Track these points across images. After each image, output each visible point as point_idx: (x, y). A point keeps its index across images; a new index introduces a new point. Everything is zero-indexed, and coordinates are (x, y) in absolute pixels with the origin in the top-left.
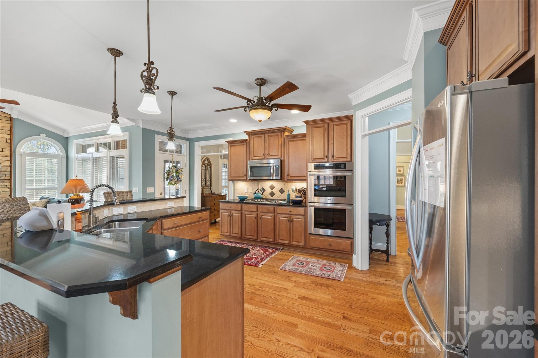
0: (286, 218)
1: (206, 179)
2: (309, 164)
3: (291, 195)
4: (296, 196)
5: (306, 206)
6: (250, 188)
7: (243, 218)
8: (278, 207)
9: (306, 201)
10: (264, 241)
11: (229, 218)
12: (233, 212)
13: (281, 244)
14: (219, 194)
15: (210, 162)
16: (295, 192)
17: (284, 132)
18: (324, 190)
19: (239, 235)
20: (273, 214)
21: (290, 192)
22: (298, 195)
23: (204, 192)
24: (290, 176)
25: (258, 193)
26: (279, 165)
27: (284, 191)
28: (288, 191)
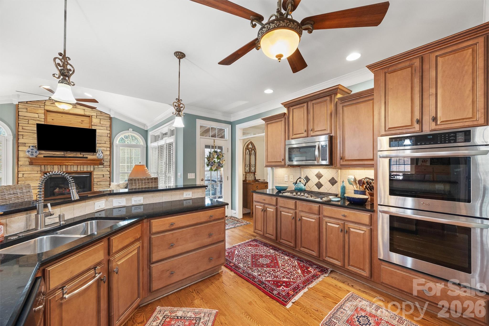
0: (337, 226)
1: (250, 165)
2: (379, 138)
3: (347, 188)
4: (355, 190)
5: (372, 210)
6: (291, 177)
7: (279, 216)
8: (325, 207)
9: (372, 200)
10: (304, 252)
11: (263, 213)
12: (266, 206)
13: (330, 264)
14: (262, 181)
15: (254, 147)
16: (354, 184)
17: (336, 94)
18: (399, 180)
19: (273, 237)
20: (318, 217)
21: (345, 183)
22: (358, 190)
23: (247, 179)
24: (344, 160)
25: (300, 183)
26: (328, 144)
27: (336, 182)
28: (343, 182)
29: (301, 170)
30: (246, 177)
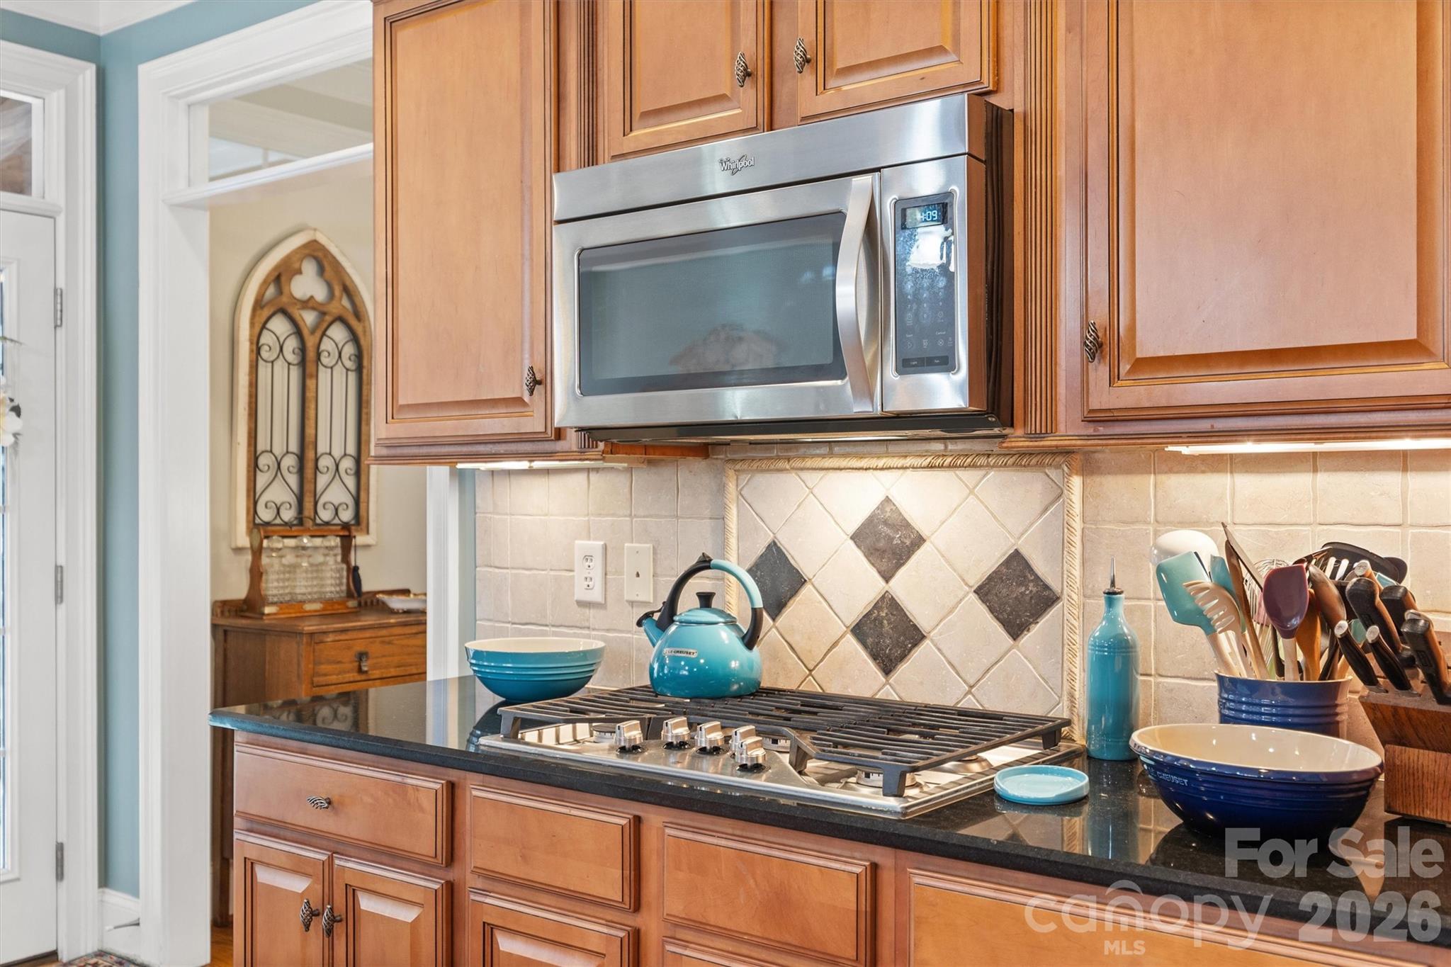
1: (301, 458)
3: (1147, 658)
4: (1225, 685)
6: (636, 553)
11: (316, 941)
12: (352, 868)
15: (349, 291)
16: (1214, 608)
21: (1129, 610)
22: (1256, 676)
23: (273, 586)
24: (1125, 367)
25: (706, 615)
26: (960, 192)
27: (1046, 599)
28: (1111, 595)
29: (722, 489)
30: (256, 574)
